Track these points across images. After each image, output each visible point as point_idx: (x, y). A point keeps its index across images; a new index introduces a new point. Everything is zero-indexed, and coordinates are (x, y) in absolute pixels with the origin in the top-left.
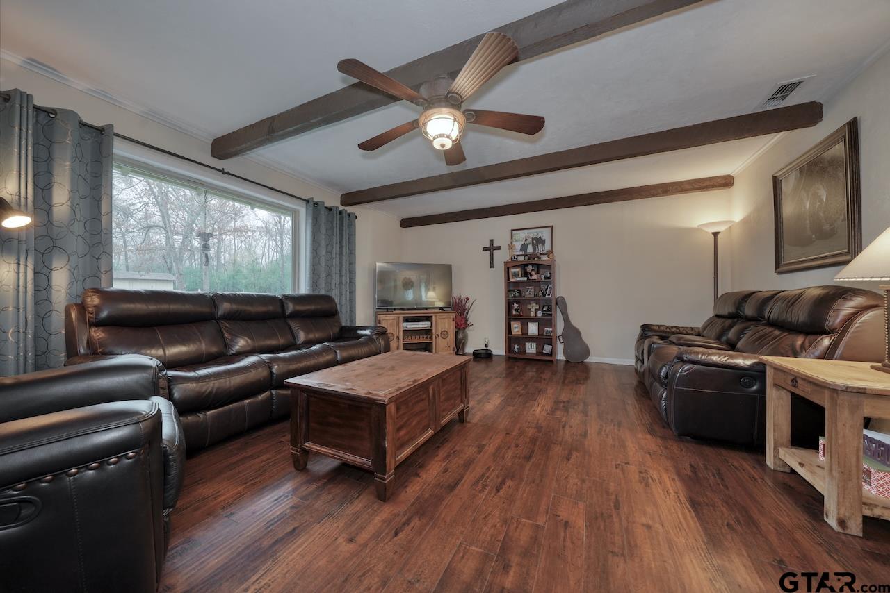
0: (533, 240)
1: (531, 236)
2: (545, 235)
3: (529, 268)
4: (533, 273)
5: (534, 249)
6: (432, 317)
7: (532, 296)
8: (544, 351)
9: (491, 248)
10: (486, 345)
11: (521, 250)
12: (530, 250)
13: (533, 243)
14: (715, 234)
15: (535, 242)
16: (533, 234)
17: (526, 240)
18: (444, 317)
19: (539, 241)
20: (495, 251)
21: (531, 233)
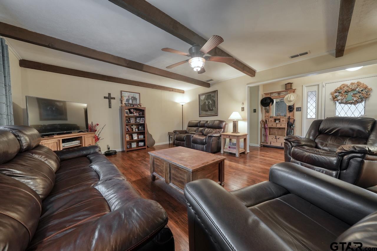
0: (132, 97)
1: (131, 95)
2: (137, 96)
3: (132, 110)
4: (134, 112)
5: (133, 102)
6: (82, 137)
7: (134, 122)
8: (139, 145)
9: (109, 98)
10: (109, 149)
11: (126, 101)
12: (131, 102)
13: (132, 99)
14: (182, 105)
15: (133, 98)
16: (132, 95)
17: (129, 97)
18: (89, 136)
19: (134, 99)
20: (112, 100)
21: (131, 94)
